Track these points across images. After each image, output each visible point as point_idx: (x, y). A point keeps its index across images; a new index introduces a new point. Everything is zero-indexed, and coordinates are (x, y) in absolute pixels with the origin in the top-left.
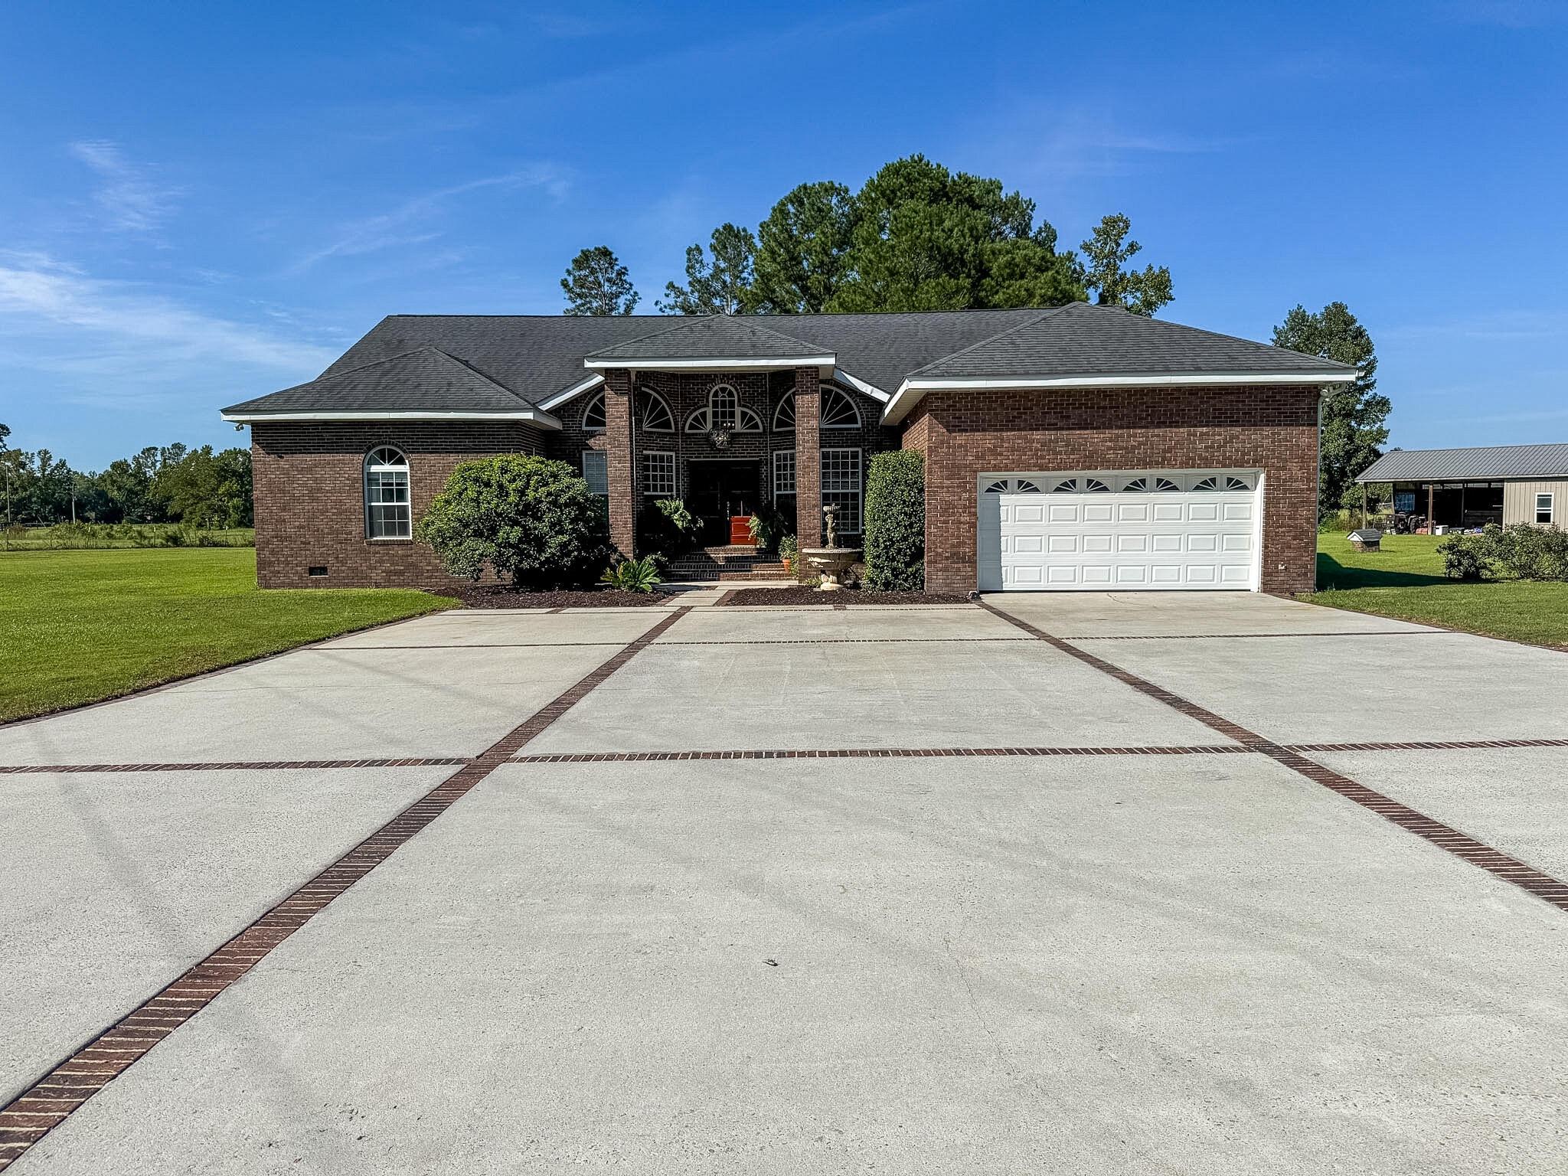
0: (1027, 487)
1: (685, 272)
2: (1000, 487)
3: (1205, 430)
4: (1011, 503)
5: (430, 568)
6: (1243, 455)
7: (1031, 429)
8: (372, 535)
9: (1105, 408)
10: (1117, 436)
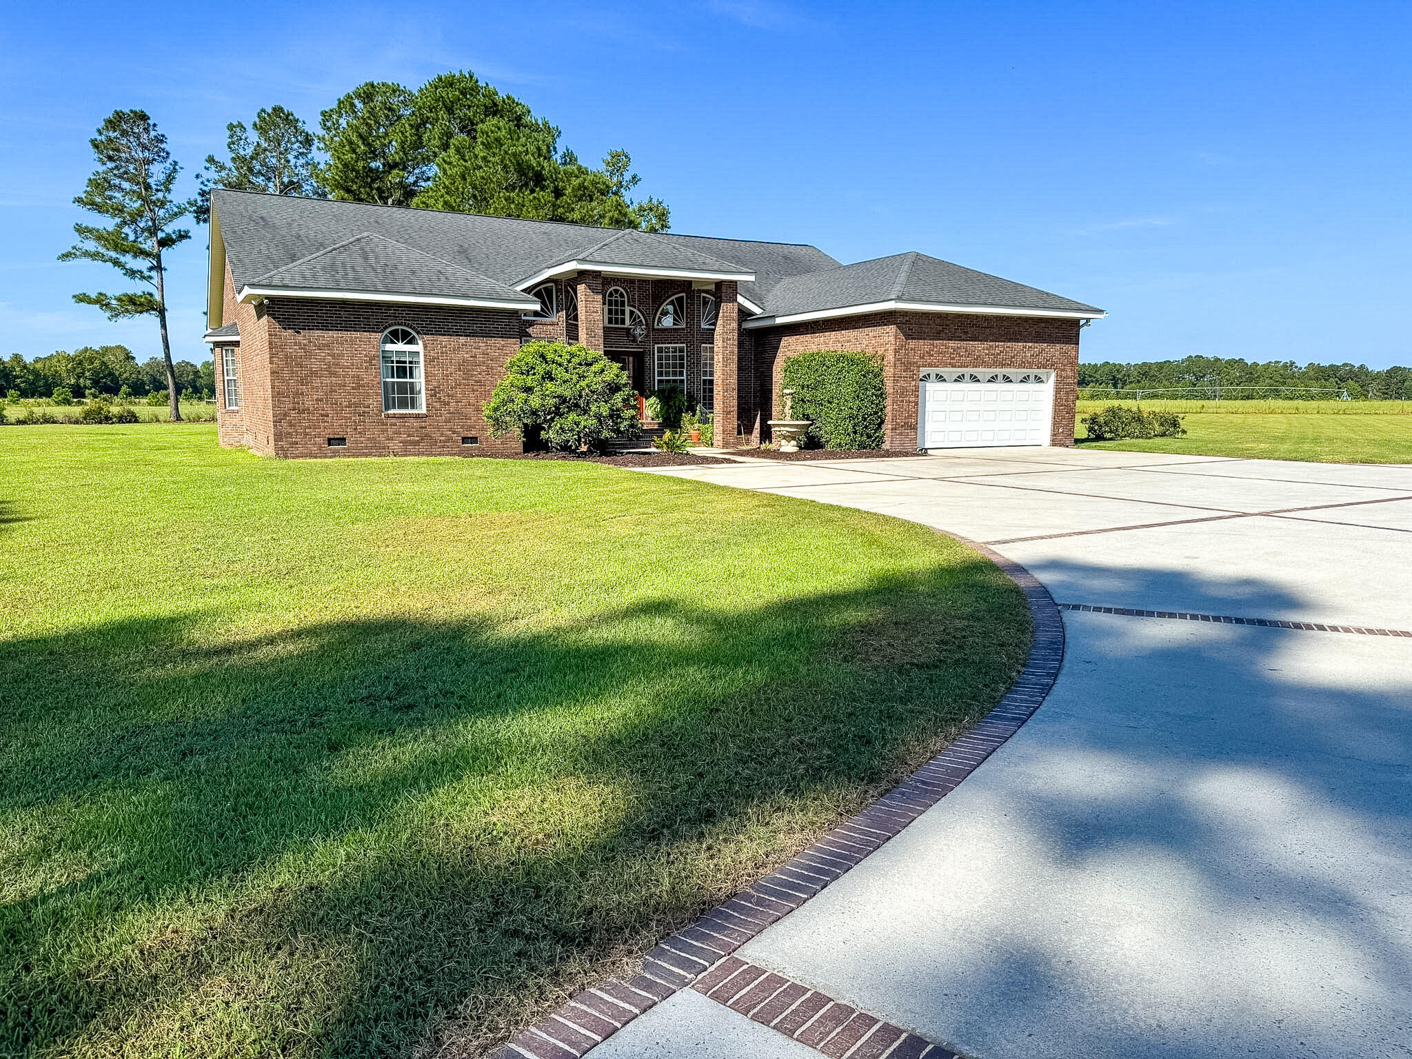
0: (940, 378)
1: (227, 148)
2: (926, 378)
3: (1030, 344)
4: (933, 390)
5: (443, 438)
6: (1047, 361)
7: (949, 340)
8: (387, 408)
9: (985, 327)
10: (992, 346)
